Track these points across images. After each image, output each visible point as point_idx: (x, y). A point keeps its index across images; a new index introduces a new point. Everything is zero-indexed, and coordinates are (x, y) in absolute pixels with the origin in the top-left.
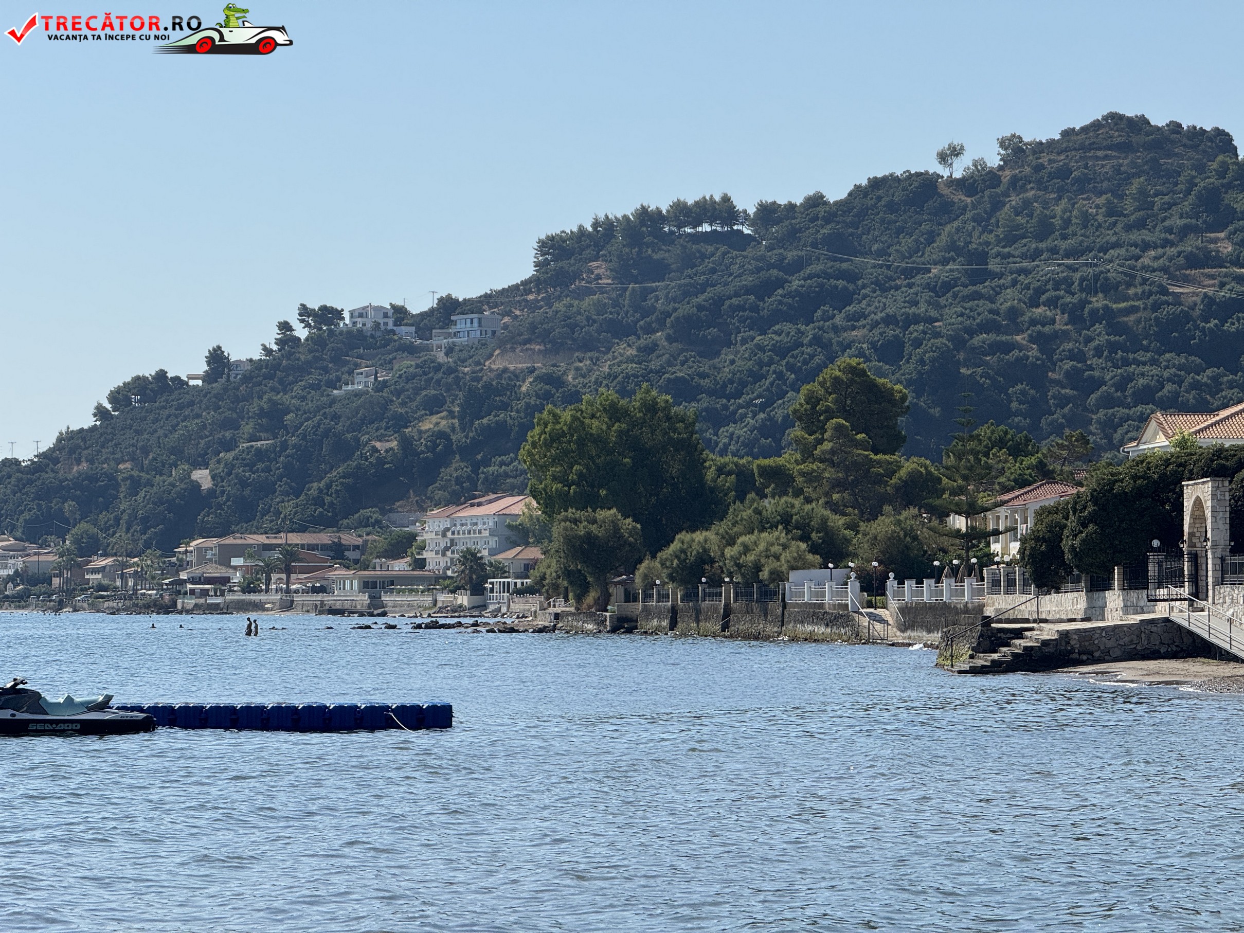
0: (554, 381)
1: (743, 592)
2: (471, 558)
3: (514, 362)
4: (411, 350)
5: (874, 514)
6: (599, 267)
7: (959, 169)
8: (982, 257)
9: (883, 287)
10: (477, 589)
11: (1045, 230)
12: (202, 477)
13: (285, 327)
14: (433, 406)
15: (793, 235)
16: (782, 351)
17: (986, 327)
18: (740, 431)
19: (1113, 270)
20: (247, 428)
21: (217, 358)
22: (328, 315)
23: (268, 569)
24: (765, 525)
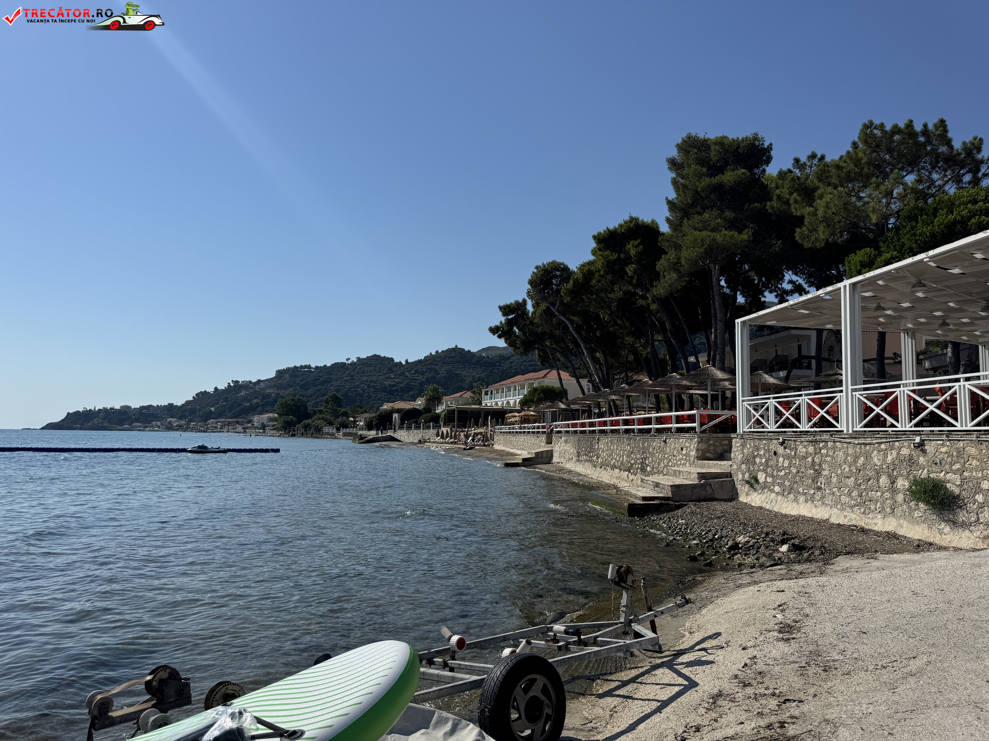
0: (278, 394)
1: (315, 430)
2: (263, 424)
3: (271, 391)
4: (252, 388)
5: (338, 418)
6: (287, 375)
7: (349, 362)
8: (353, 376)
9: (336, 380)
10: (264, 429)
11: (363, 372)
12: (213, 409)
13: (229, 383)
14: (256, 398)
15: (321, 372)
16: (319, 390)
17: (354, 387)
18: (311, 403)
19: (375, 379)
20: (221, 401)
21: (216, 389)
22: (237, 382)
23: (225, 425)
24: (319, 419)
